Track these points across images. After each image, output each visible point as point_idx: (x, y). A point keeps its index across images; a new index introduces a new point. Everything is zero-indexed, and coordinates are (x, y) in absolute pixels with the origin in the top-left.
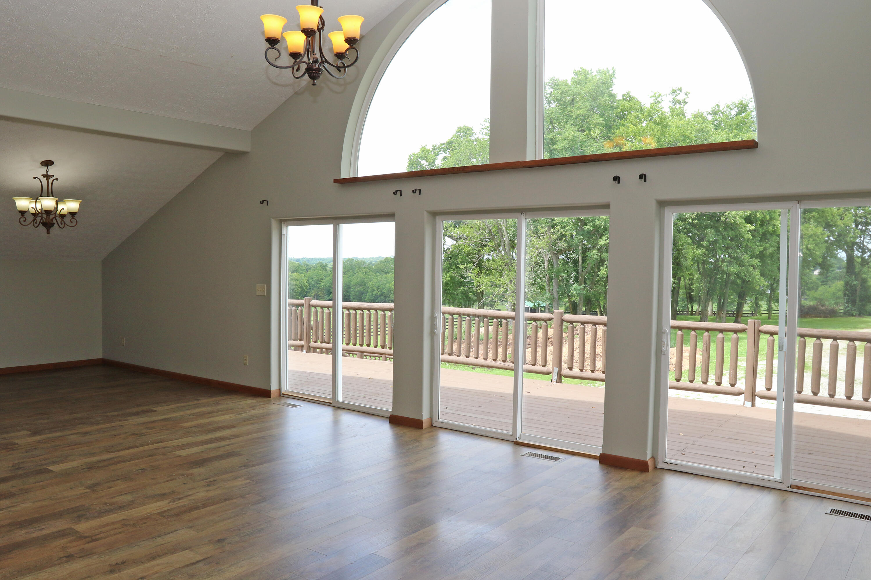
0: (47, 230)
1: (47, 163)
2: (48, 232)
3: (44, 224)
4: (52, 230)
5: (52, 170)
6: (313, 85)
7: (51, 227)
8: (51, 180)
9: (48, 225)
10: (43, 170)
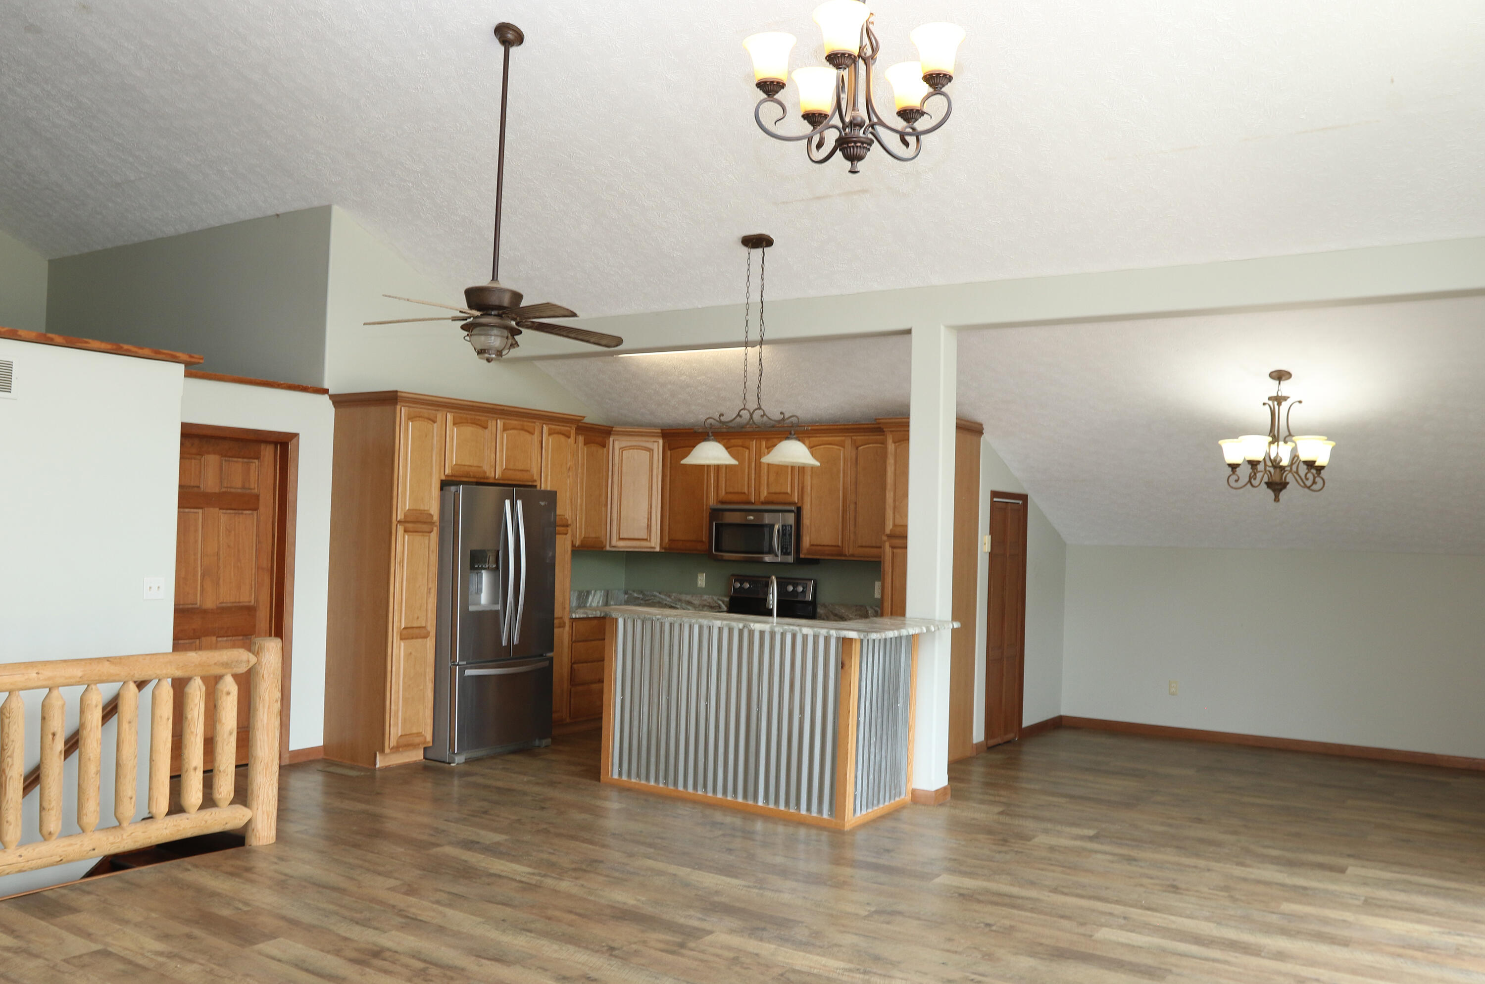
0: (1275, 495)
1: (1280, 376)
2: (1277, 499)
3: (1269, 485)
4: (1284, 495)
5: (1286, 388)
6: (851, 172)
7: (1281, 490)
8: (1285, 405)
9: (1277, 486)
10: (1272, 388)
